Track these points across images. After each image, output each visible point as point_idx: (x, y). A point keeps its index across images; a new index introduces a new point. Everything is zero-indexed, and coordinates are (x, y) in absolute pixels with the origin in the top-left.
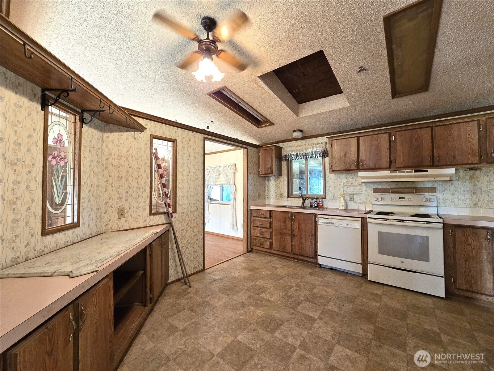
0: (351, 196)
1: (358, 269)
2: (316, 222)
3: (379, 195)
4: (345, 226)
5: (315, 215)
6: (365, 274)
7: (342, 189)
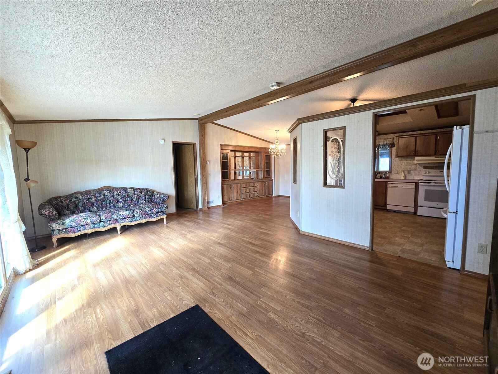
0: (409, 172)
1: (412, 210)
2: (386, 186)
3: (427, 170)
4: (405, 187)
5: (386, 182)
6: (415, 213)
7: (403, 167)
